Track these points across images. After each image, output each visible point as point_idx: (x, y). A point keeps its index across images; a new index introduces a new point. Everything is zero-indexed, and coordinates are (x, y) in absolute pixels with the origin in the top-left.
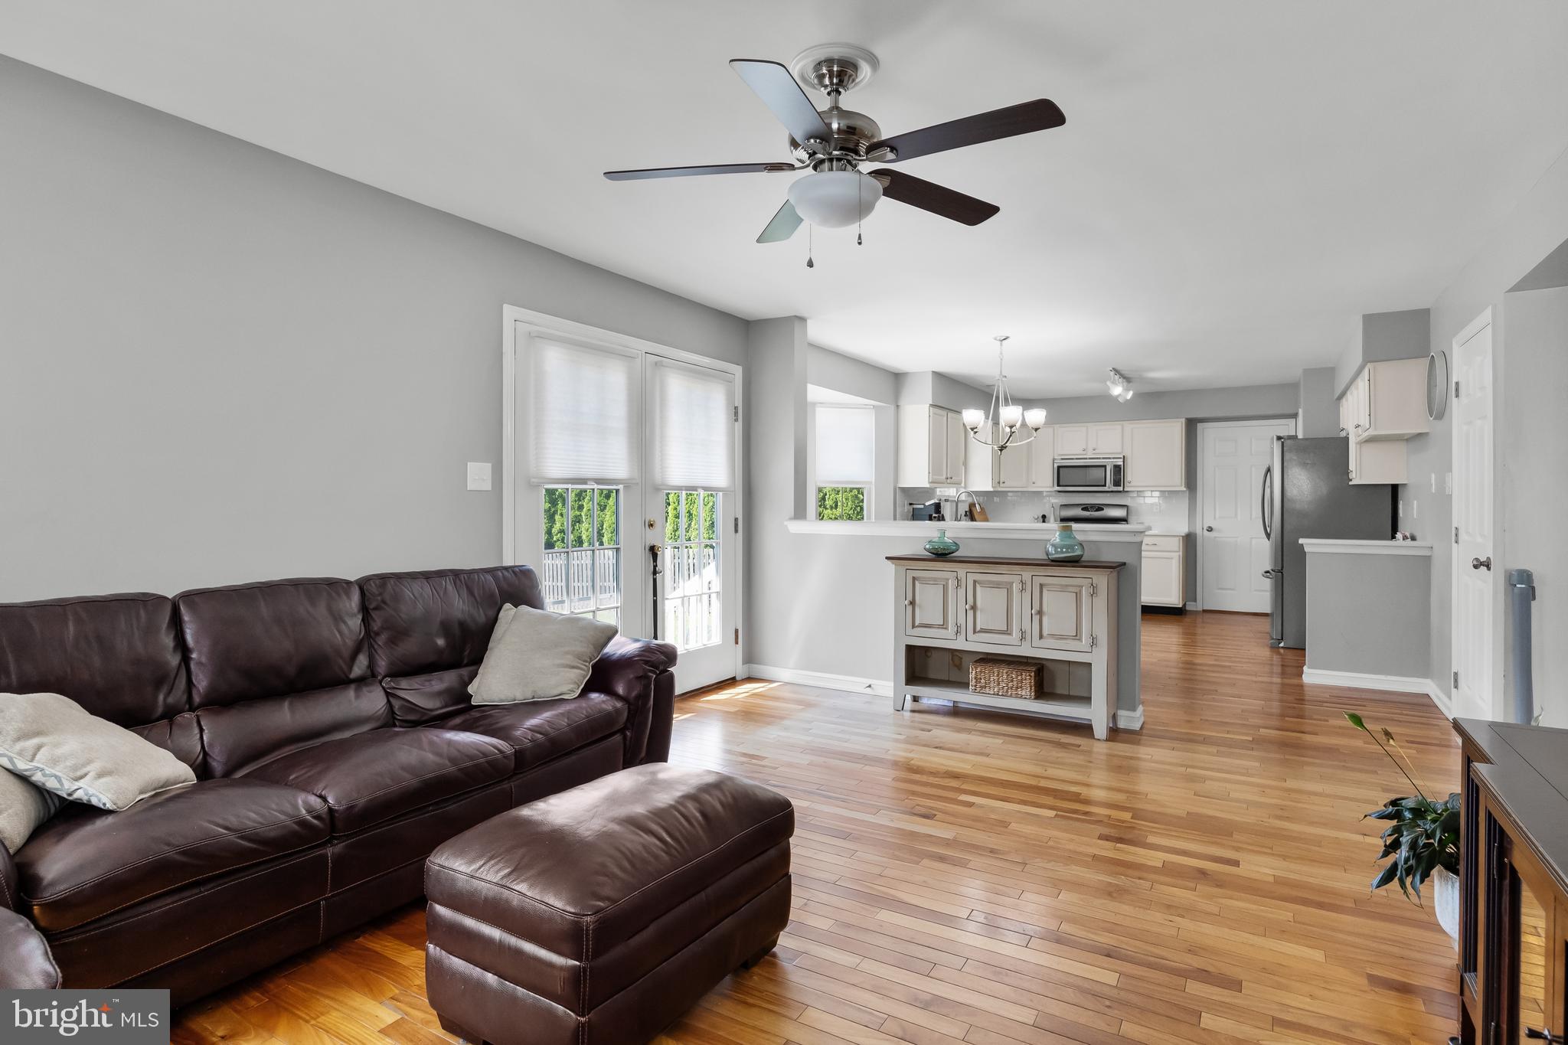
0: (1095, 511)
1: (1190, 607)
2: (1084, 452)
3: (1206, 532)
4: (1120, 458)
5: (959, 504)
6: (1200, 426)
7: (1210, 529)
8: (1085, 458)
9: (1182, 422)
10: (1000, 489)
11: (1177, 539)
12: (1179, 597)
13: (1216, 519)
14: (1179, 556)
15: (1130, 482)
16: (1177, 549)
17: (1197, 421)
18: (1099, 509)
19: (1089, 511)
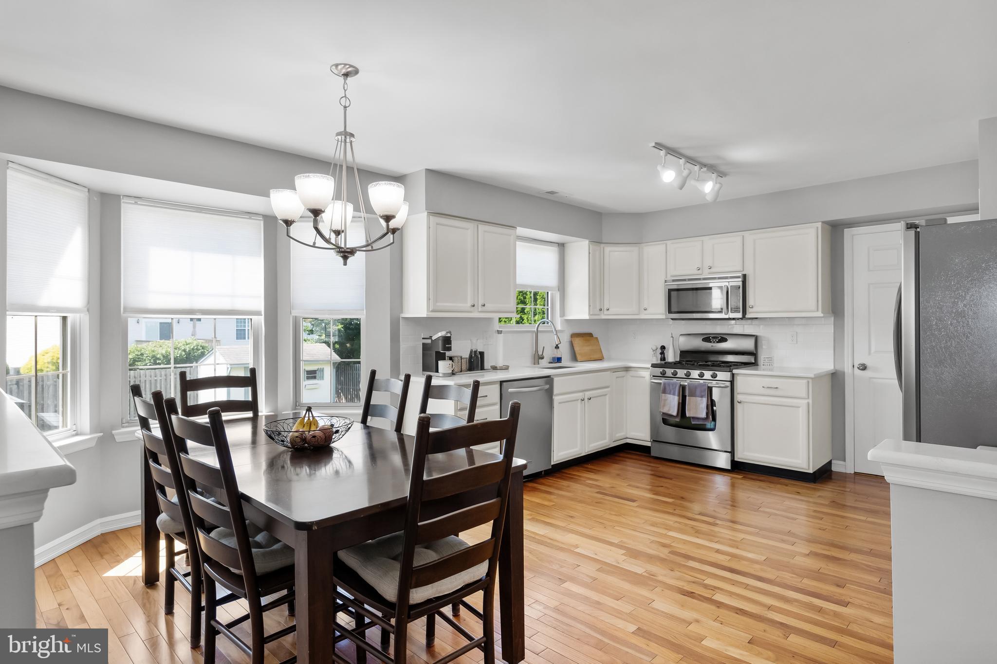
0: (718, 342)
1: (837, 467)
2: (700, 272)
3: (857, 371)
4: (738, 277)
5: (540, 335)
6: (847, 232)
7: (864, 367)
8: (699, 279)
9: (817, 227)
10: (604, 317)
11: (805, 381)
12: (809, 459)
13: (870, 353)
14: (808, 404)
15: (752, 307)
16: (804, 395)
17: (842, 225)
18: (723, 340)
19: (711, 342)
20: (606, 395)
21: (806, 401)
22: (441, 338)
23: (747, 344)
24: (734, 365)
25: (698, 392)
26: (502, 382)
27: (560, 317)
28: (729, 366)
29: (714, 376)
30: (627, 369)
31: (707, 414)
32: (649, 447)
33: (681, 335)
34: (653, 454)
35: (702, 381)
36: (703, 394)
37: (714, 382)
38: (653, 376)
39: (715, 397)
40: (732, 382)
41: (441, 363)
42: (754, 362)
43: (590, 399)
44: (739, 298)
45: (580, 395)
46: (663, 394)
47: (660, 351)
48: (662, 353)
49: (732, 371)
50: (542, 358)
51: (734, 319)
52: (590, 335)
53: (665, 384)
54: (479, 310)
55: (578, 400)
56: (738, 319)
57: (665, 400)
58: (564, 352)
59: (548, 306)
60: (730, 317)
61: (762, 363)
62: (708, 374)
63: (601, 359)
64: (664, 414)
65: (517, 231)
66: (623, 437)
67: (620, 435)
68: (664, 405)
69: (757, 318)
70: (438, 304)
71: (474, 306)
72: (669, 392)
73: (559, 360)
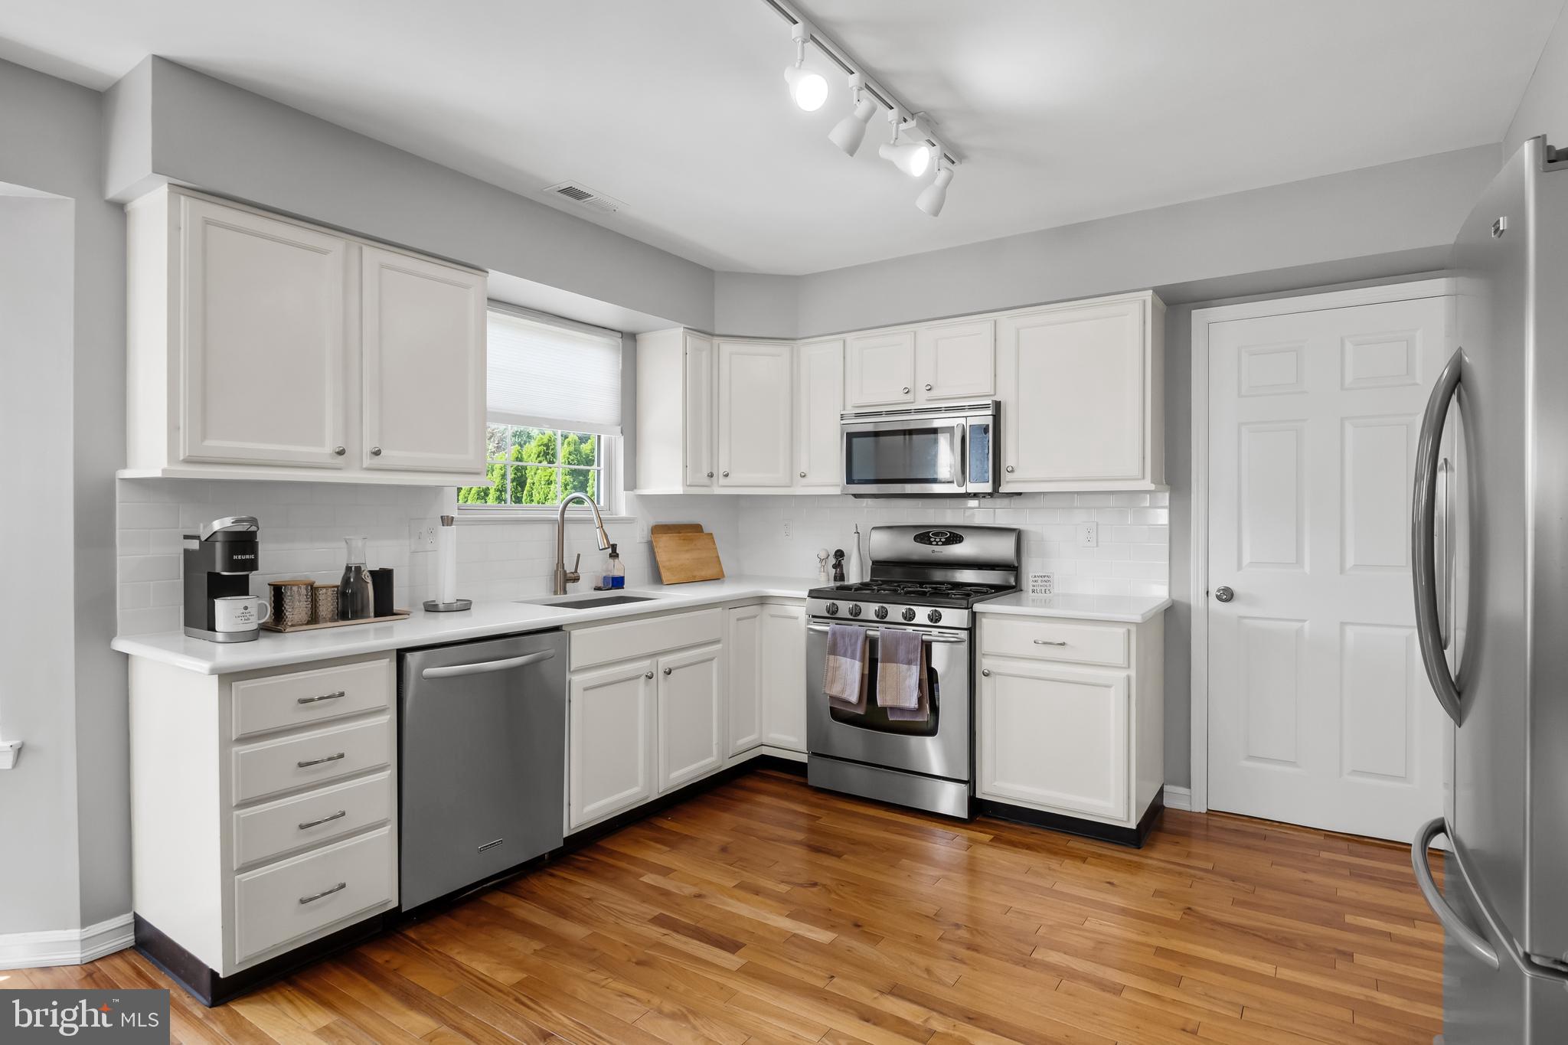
0: (944, 544)
1: (1177, 800)
2: (909, 397)
3: (1215, 604)
4: (985, 407)
5: (569, 529)
6: (1199, 317)
7: (1227, 595)
8: (908, 412)
9: (1144, 301)
10: (718, 491)
11: (1121, 631)
12: (1129, 797)
13: (1240, 567)
14: (1129, 678)
15: (1012, 471)
16: (1121, 660)
17: (1185, 302)
18: (955, 538)
19: (931, 543)
20: (712, 659)
21: (1123, 674)
22: (220, 537)
23: (1001, 548)
24: (976, 592)
25: (902, 652)
26: (401, 654)
27: (626, 489)
28: (967, 595)
29: (935, 618)
30: (762, 601)
31: (920, 700)
32: (805, 764)
33: (874, 528)
34: (812, 781)
35: (910, 629)
36: (911, 656)
37: (935, 631)
38: (814, 617)
39: (938, 662)
40: (972, 631)
41: (222, 606)
42: (1014, 584)
43: (669, 673)
44: (986, 451)
45: (645, 665)
46: (832, 657)
47: (832, 561)
48: (838, 566)
49: (972, 608)
50: (576, 579)
51: (975, 495)
52: (697, 528)
53: (834, 634)
54: (364, 466)
55: (638, 677)
56: (984, 495)
57: (836, 669)
58: (632, 565)
59: (599, 465)
60: (969, 491)
61: (1031, 588)
62: (922, 614)
63: (717, 578)
64: (832, 698)
65: (488, 278)
66: (753, 745)
67: (745, 741)
68: (833, 681)
69: (1020, 494)
70: (207, 443)
71: (341, 453)
72: (842, 651)
73: (618, 582)
